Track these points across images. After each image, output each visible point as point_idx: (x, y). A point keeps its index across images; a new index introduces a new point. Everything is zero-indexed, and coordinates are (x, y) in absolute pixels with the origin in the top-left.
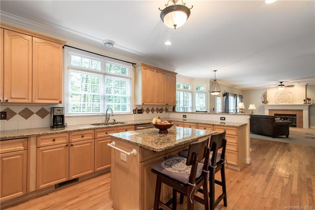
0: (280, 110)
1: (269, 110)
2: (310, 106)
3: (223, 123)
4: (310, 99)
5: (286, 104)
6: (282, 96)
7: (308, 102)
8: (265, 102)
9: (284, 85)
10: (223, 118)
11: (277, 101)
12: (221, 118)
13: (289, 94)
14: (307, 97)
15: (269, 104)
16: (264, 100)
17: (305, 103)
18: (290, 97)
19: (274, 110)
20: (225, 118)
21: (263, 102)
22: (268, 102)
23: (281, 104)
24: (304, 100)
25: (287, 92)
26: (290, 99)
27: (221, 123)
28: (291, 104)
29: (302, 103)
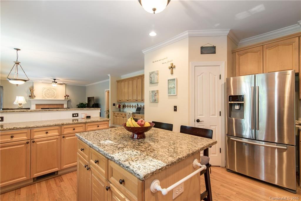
0: (47, 105)
1: (36, 105)
2: (68, 101)
3: (75, 120)
4: (68, 96)
5: (52, 99)
6: (48, 92)
7: (67, 98)
8: (31, 96)
9: (57, 82)
10: (75, 114)
11: (45, 96)
12: (73, 114)
13: (54, 91)
14: (66, 94)
15: (36, 98)
16: (30, 95)
17: (65, 99)
18: (55, 93)
19: (41, 105)
20: (78, 114)
21: (30, 96)
22: (35, 97)
23: (48, 99)
24: (65, 97)
25: (53, 88)
26: (55, 95)
27: (73, 120)
28: (56, 99)
29: (63, 98)
